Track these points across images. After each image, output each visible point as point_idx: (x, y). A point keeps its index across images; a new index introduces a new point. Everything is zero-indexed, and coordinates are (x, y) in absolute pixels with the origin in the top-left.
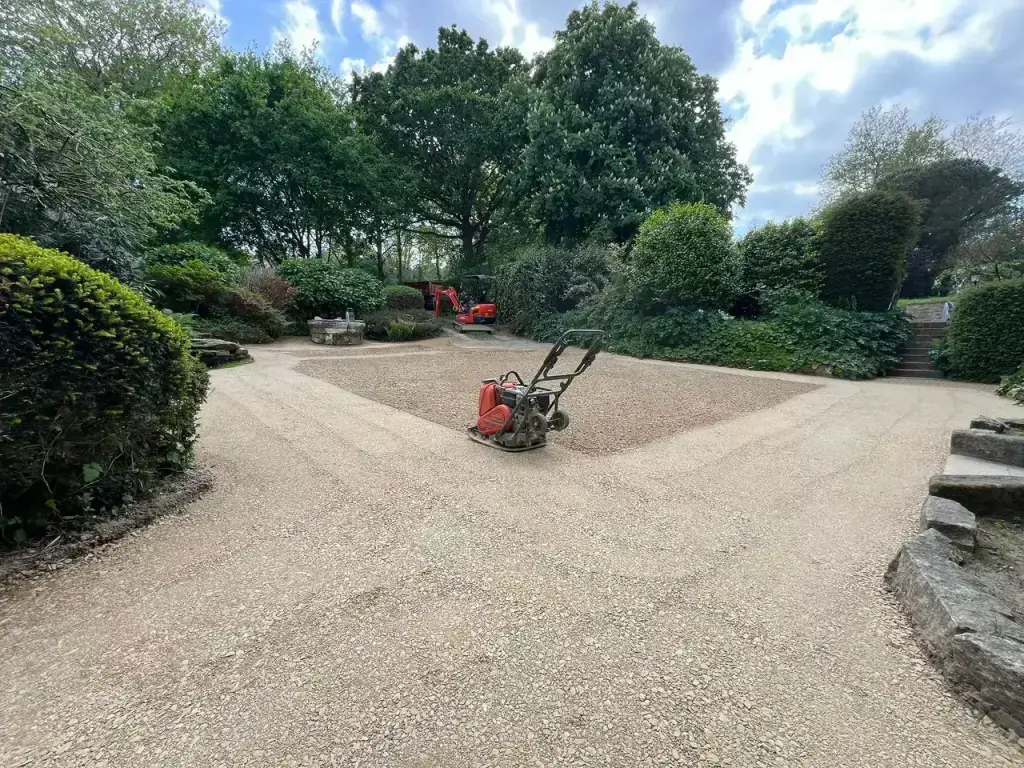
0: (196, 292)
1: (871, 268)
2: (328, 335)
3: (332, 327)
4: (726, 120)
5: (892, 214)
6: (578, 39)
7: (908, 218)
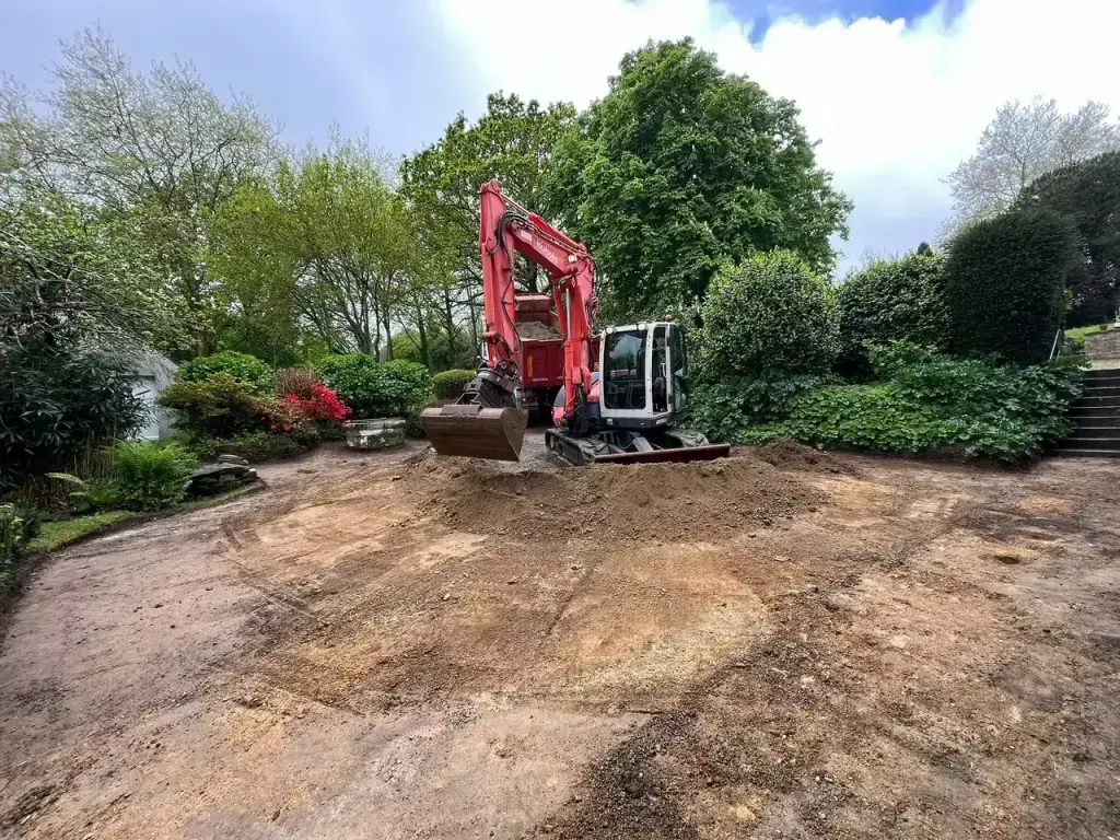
0: (220, 405)
1: (1017, 307)
2: (363, 438)
3: (366, 429)
4: (816, 143)
5: (1036, 236)
6: (632, 84)
7: (1059, 239)
